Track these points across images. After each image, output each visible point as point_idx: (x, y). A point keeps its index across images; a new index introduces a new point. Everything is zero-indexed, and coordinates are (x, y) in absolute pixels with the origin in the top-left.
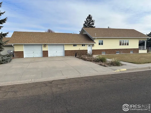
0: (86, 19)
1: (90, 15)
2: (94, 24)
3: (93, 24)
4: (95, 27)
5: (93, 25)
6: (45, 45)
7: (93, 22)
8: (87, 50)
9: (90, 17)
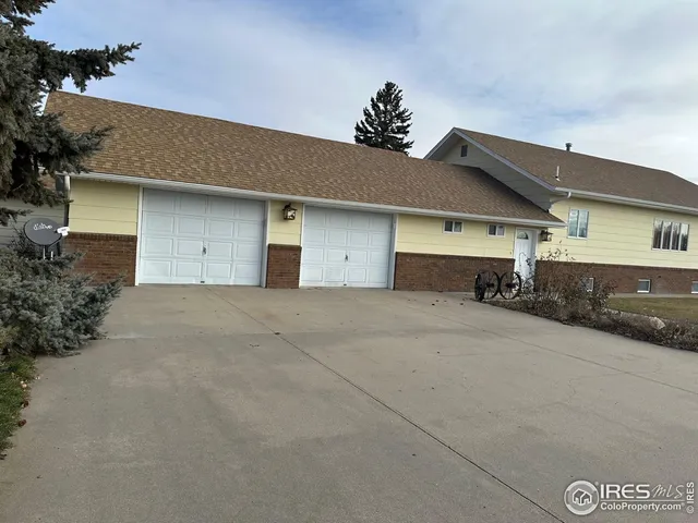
0: (372, 100)
1: (389, 86)
2: (408, 129)
3: (404, 130)
4: (408, 145)
5: (406, 133)
6: (288, 206)
7: (403, 121)
8: (514, 260)
9: (388, 95)
